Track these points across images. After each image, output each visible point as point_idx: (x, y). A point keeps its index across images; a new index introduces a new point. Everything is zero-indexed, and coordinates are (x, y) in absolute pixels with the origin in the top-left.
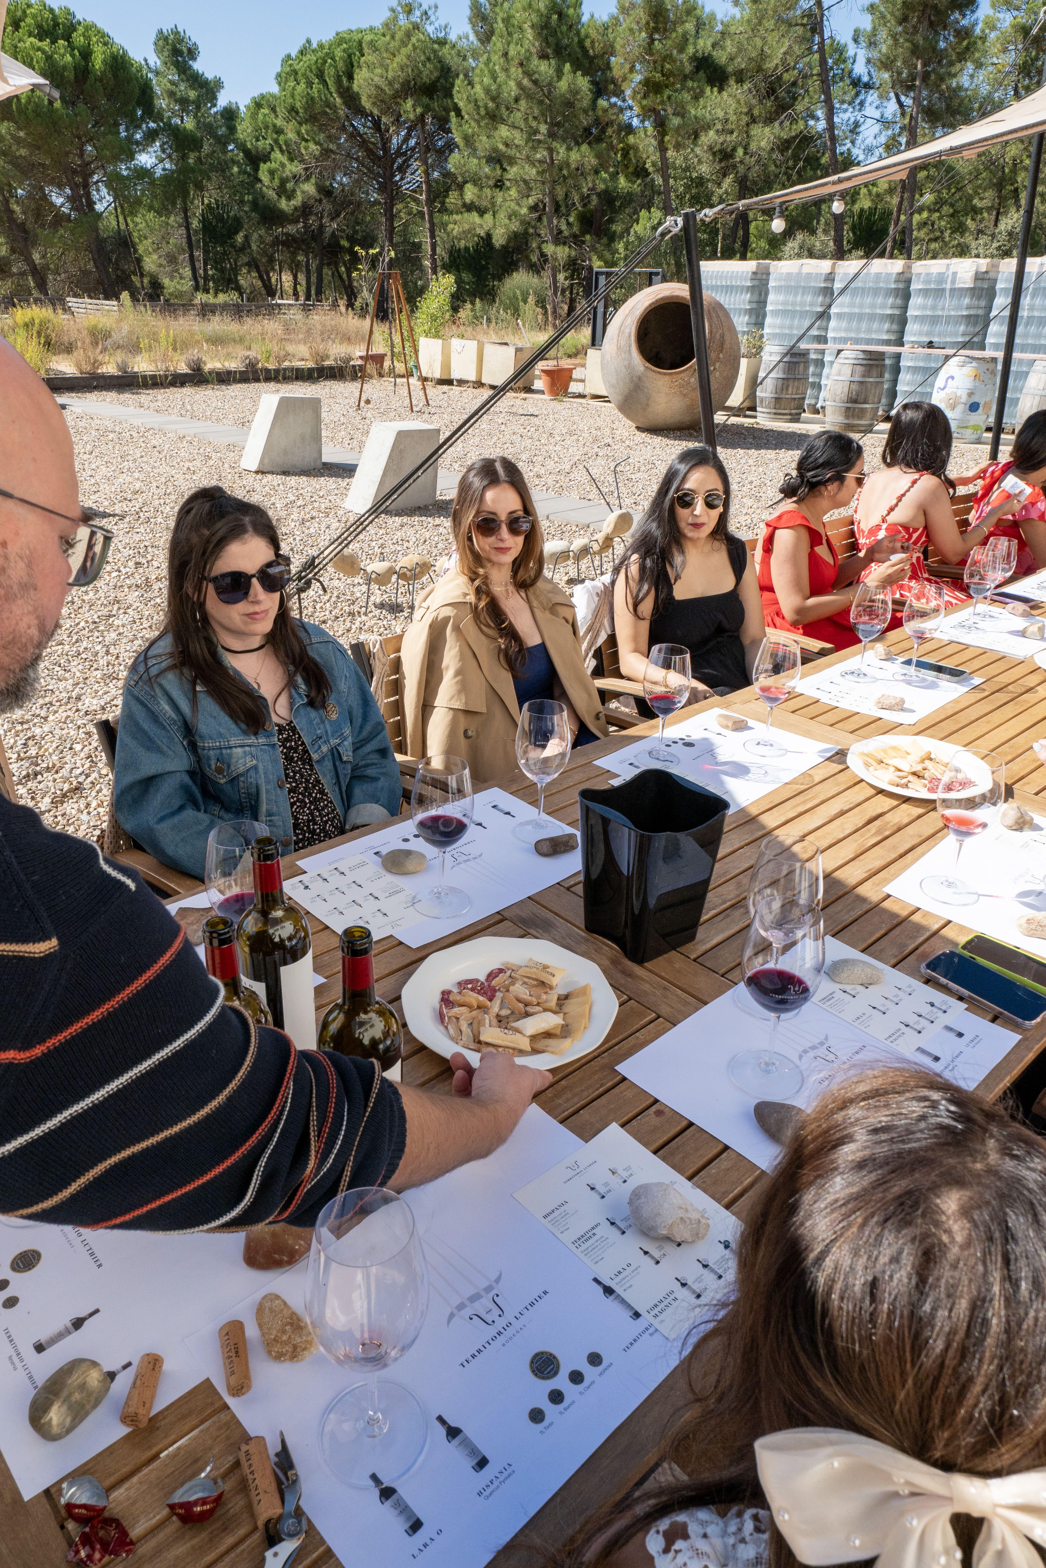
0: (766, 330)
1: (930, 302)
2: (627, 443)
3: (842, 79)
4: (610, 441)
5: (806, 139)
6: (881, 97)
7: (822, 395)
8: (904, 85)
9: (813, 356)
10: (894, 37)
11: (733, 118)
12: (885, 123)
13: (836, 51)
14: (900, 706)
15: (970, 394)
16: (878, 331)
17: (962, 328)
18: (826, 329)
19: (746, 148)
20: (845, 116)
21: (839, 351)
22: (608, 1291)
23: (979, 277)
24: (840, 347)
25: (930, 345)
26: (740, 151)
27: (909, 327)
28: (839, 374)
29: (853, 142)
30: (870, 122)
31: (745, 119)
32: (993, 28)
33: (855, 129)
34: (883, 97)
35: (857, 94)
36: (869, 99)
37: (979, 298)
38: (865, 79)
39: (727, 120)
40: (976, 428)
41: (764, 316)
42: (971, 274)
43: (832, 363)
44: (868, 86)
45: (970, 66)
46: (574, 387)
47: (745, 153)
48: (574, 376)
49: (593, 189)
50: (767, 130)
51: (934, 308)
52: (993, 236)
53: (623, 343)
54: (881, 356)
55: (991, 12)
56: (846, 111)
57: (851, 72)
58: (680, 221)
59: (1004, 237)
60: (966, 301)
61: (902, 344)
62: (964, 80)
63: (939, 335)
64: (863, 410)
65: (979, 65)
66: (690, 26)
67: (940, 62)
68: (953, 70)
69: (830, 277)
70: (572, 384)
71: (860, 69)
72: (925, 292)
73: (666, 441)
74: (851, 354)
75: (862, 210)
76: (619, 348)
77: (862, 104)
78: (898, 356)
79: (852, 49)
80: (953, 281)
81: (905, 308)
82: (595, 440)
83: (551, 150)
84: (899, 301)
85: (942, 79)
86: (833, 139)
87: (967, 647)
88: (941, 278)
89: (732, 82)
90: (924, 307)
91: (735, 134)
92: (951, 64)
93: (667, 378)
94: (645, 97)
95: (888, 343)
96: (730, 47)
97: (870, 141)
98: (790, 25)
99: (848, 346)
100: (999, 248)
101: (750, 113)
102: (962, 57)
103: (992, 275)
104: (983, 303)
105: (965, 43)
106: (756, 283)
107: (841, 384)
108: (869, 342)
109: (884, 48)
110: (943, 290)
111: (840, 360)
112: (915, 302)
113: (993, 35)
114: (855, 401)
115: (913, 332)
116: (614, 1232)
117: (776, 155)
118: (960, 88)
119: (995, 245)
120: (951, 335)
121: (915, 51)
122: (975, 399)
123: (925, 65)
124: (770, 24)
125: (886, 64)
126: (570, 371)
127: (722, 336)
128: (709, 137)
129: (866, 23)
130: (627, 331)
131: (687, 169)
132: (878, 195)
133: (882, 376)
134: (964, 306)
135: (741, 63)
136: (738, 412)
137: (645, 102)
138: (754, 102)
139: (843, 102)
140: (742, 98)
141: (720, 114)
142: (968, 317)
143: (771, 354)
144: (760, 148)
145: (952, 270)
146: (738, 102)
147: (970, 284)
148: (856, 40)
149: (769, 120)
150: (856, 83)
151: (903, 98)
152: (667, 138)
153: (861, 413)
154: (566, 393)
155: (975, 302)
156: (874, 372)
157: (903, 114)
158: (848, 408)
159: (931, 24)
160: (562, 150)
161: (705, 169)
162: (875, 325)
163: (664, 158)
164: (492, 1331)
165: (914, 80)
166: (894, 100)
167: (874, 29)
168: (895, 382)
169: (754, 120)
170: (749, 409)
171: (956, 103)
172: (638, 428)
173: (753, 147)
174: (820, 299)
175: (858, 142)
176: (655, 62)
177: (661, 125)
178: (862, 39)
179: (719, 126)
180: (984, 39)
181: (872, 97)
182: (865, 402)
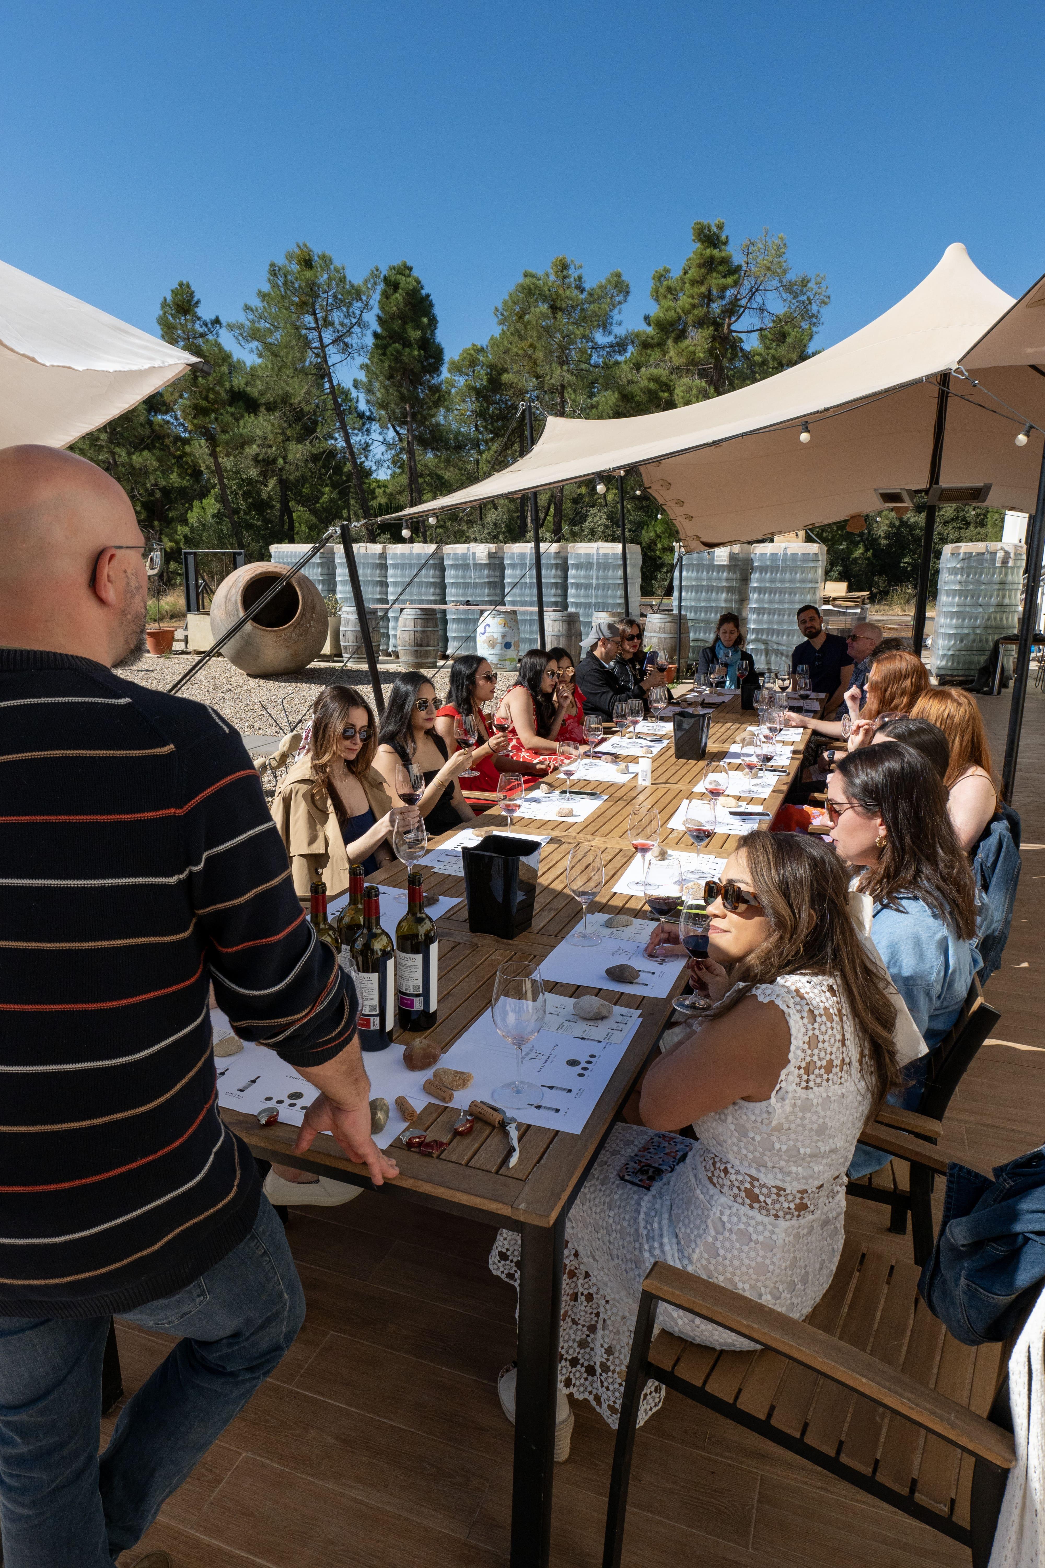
0: (339, 596)
1: (460, 573)
2: (245, 687)
3: (350, 413)
4: (229, 686)
5: (331, 454)
6: (381, 426)
7: (392, 642)
8: (399, 420)
9: (380, 614)
10: (385, 387)
11: (270, 436)
12: (389, 446)
13: (342, 393)
14: (570, 813)
15: (504, 637)
16: (426, 594)
17: (486, 591)
18: (386, 594)
19: (285, 458)
20: (358, 438)
21: (402, 610)
22: (583, 1039)
23: (491, 556)
24: (402, 606)
25: (468, 603)
26: (281, 461)
27: (448, 591)
28: (405, 626)
29: (366, 457)
30: (376, 444)
31: (280, 438)
32: (453, 386)
33: (366, 447)
34: (383, 427)
35: (364, 424)
36: (373, 428)
37: (494, 570)
38: (368, 414)
39: (266, 438)
40: (512, 660)
41: (335, 584)
42: (486, 554)
43: (396, 619)
44: (371, 419)
45: (442, 411)
46: (178, 646)
47: (285, 463)
48: (176, 637)
49: (156, 485)
50: (300, 446)
51: (464, 577)
52: (483, 526)
53: (230, 608)
54: (433, 611)
55: (449, 376)
56: (357, 435)
57: (356, 408)
58: (338, 529)
59: (491, 526)
60: (486, 572)
61: (445, 603)
62: (441, 419)
63: (471, 596)
64: (428, 652)
65: (448, 410)
66: (225, 369)
67: (422, 407)
68: (432, 412)
69: (383, 556)
70: (175, 644)
71: (362, 406)
72: (456, 567)
73: (277, 684)
74: (410, 611)
75: (380, 504)
76: (227, 612)
77: (368, 431)
78: (444, 612)
79: (354, 393)
80: (474, 559)
81: (443, 577)
82: (216, 687)
83: (113, 454)
84: (437, 573)
85: (426, 419)
86: (352, 453)
87: (590, 781)
88: (465, 556)
89: (263, 409)
90: (457, 577)
91: (274, 448)
92: (430, 408)
93: (272, 634)
94: (195, 418)
95: (435, 602)
96: (260, 386)
97: (379, 456)
98: (307, 374)
99: (407, 605)
100: (489, 534)
101: (283, 433)
102: (437, 404)
103: (499, 554)
104: (498, 574)
105: (437, 396)
106: (324, 560)
107: (407, 634)
108: (421, 602)
109: (379, 395)
110: (468, 565)
111: (404, 616)
112: (449, 573)
113: (453, 391)
114: (421, 645)
115: (451, 594)
116: (572, 1024)
117: (311, 465)
118: (438, 424)
119: (486, 531)
120: (480, 596)
121: (403, 398)
122: (508, 640)
123: (412, 407)
124: (290, 372)
125: (384, 405)
126: (172, 632)
127: (313, 601)
128: (253, 450)
129: (362, 376)
130: (233, 599)
131: (238, 472)
132: (391, 494)
133: (436, 626)
134: (485, 575)
135: (269, 397)
136: (326, 658)
137: (196, 421)
138: (285, 425)
139: (354, 429)
140: (276, 422)
141: (260, 433)
142: (489, 583)
143: (348, 613)
144: (295, 458)
145: (471, 551)
146: (273, 425)
147: (485, 561)
148: (356, 387)
149: (300, 440)
150: (361, 416)
151: (398, 429)
152: (218, 449)
153: (426, 654)
154: (171, 652)
155: (492, 573)
156: (431, 623)
157: (401, 440)
158: (416, 651)
159: (411, 382)
160: (123, 453)
161: (254, 473)
162: (423, 590)
163: (217, 464)
164: (542, 1061)
165: (406, 417)
166: (391, 429)
167: (370, 381)
168: (445, 630)
169: (288, 439)
170: (336, 656)
171: (437, 434)
172: (249, 675)
173: (290, 457)
174: (378, 572)
175: (370, 457)
176: (200, 392)
177: (212, 439)
178: (360, 386)
179: (259, 442)
180: (449, 393)
181: (375, 427)
182: (428, 646)
